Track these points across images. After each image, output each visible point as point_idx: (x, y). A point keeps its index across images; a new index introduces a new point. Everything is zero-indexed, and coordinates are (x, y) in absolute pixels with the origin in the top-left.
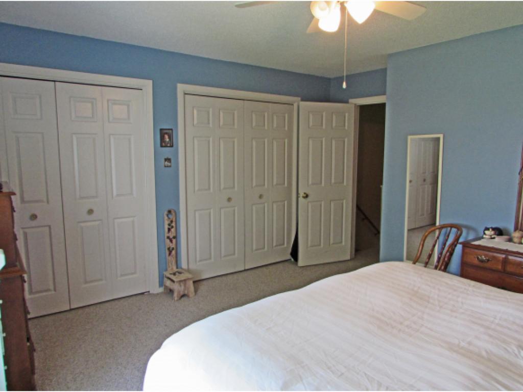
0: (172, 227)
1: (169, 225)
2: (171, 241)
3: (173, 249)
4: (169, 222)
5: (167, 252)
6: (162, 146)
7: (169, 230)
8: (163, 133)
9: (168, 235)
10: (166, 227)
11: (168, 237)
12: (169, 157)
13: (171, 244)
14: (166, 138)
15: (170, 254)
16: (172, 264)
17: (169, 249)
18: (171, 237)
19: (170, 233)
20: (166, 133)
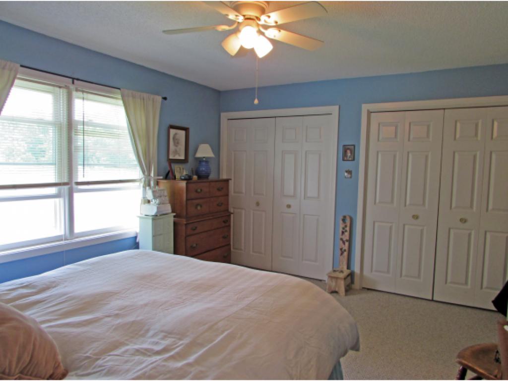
0: (346, 231)
1: (343, 229)
2: (344, 243)
3: (345, 251)
4: (343, 226)
5: (340, 252)
6: (343, 160)
7: (343, 233)
8: (346, 149)
9: (341, 237)
10: (341, 230)
11: (342, 239)
12: (350, 170)
13: (343, 246)
14: (348, 152)
15: (342, 254)
16: (342, 264)
17: (341, 249)
18: (344, 240)
19: (344, 236)
20: (348, 149)
